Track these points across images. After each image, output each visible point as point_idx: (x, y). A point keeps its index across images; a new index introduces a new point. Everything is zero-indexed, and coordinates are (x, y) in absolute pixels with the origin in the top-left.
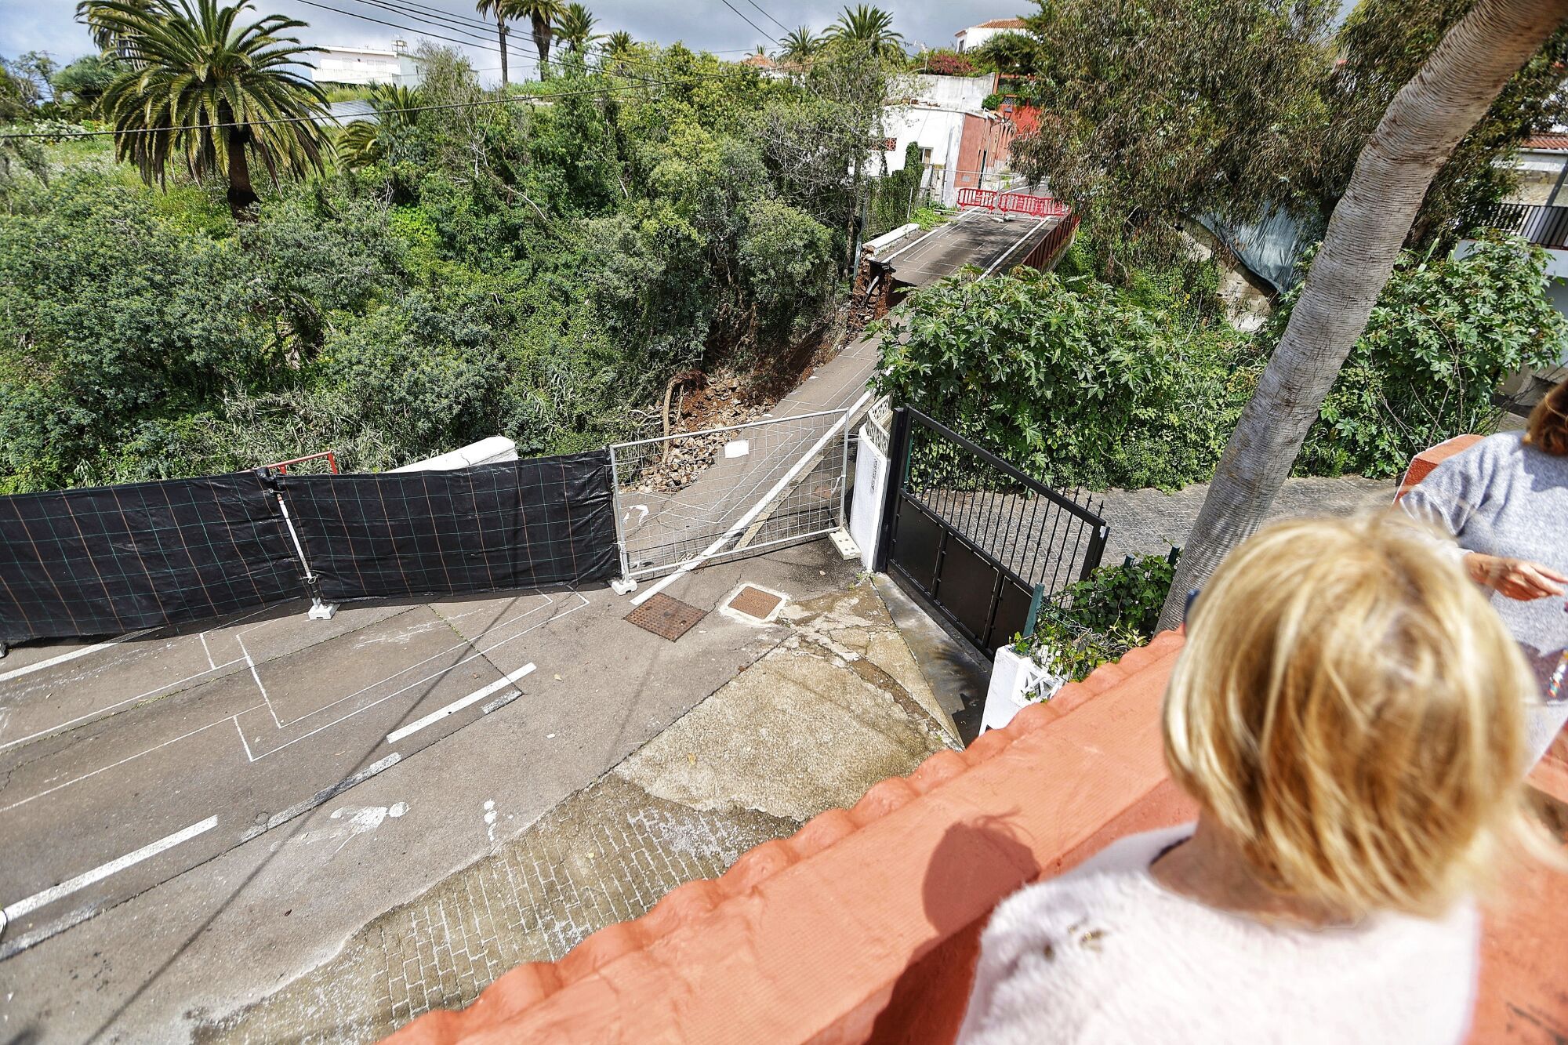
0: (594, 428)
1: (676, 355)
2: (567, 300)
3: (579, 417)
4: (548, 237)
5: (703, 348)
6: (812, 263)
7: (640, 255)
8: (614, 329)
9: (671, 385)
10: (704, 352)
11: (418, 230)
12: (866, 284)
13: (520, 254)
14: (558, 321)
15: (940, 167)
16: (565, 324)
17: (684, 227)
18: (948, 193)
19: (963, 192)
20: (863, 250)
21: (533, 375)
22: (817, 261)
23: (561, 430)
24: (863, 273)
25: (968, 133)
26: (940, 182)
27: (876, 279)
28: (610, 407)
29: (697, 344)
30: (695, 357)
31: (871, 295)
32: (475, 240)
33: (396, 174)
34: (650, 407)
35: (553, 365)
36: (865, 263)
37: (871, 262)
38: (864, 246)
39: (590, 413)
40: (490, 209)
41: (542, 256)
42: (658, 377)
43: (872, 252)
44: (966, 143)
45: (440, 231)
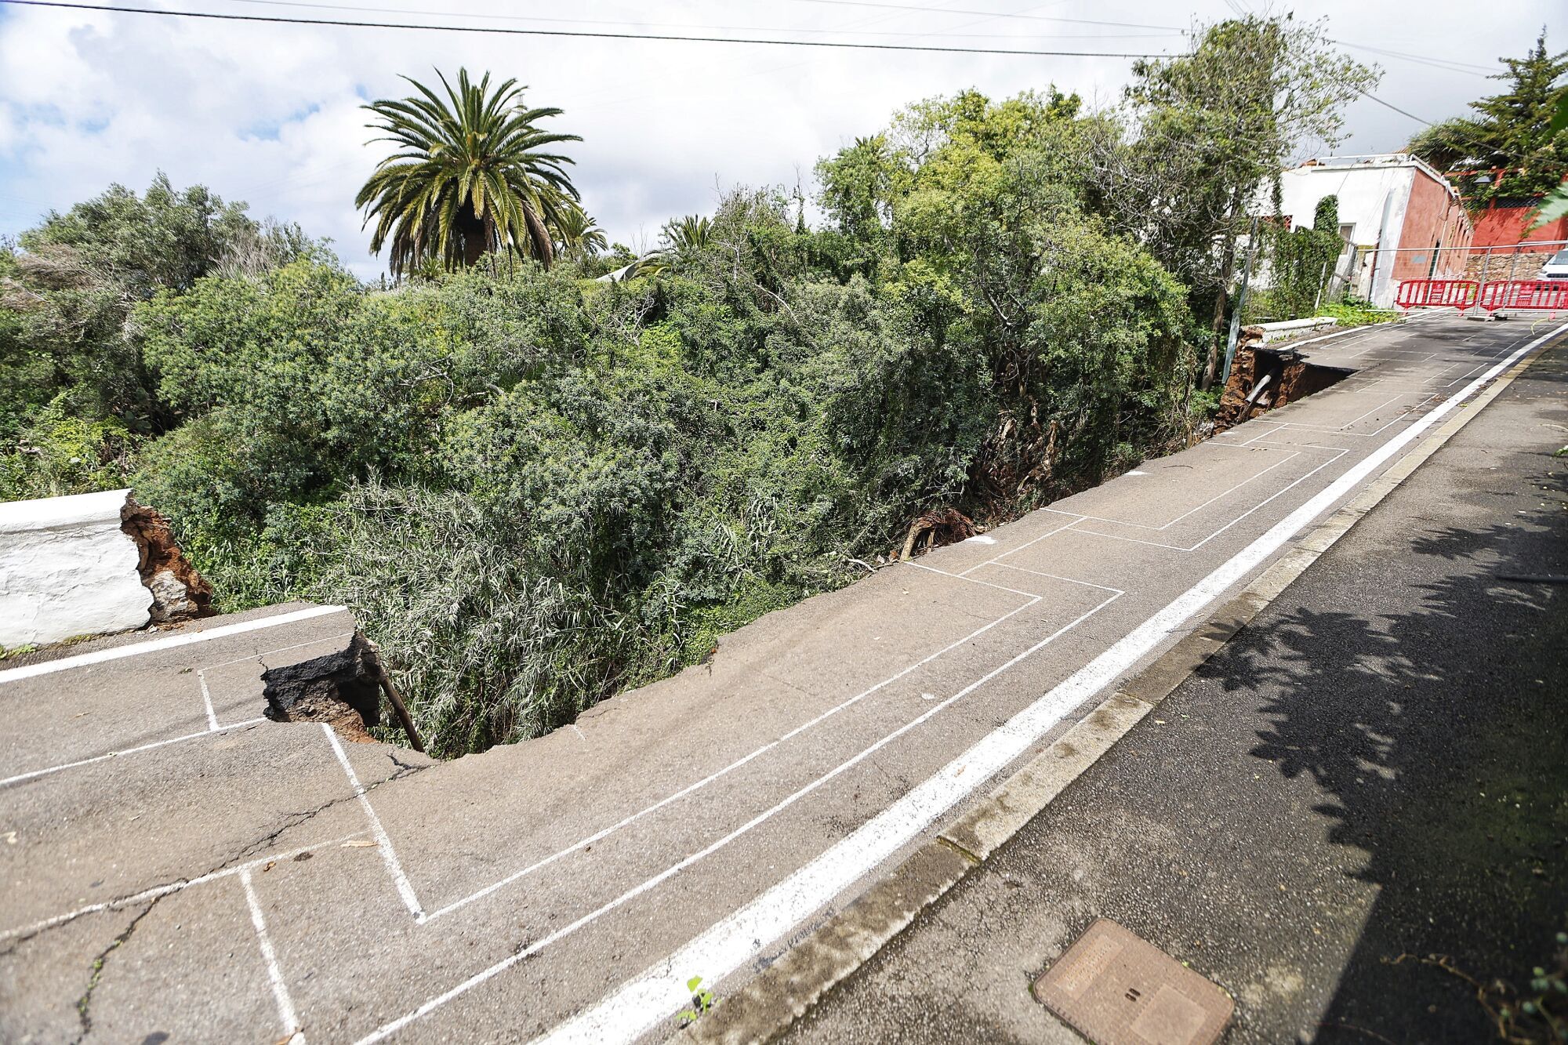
0: (793, 580)
1: (923, 486)
2: (803, 413)
3: (775, 559)
4: (798, 343)
5: (966, 477)
6: (1150, 336)
7: (875, 328)
8: (850, 449)
9: (915, 530)
10: (966, 483)
11: (670, 342)
12: (1246, 388)
13: (765, 364)
14: (783, 438)
15: (1368, 249)
16: (793, 442)
17: (940, 284)
18: (1382, 286)
19: (1406, 287)
20: (1241, 335)
21: (732, 498)
22: (1158, 333)
23: (752, 577)
24: (1241, 370)
25: (1417, 200)
26: (1367, 271)
27: (1266, 379)
28: (821, 551)
29: (958, 471)
30: (952, 488)
31: (1255, 404)
32: (715, 345)
33: (659, 286)
34: (880, 559)
35: (761, 491)
36: (1245, 354)
37: (1259, 352)
38: (1245, 328)
39: (787, 556)
40: (742, 313)
41: (788, 365)
42: (894, 514)
43: (1259, 337)
44: (1415, 216)
45: (684, 338)
